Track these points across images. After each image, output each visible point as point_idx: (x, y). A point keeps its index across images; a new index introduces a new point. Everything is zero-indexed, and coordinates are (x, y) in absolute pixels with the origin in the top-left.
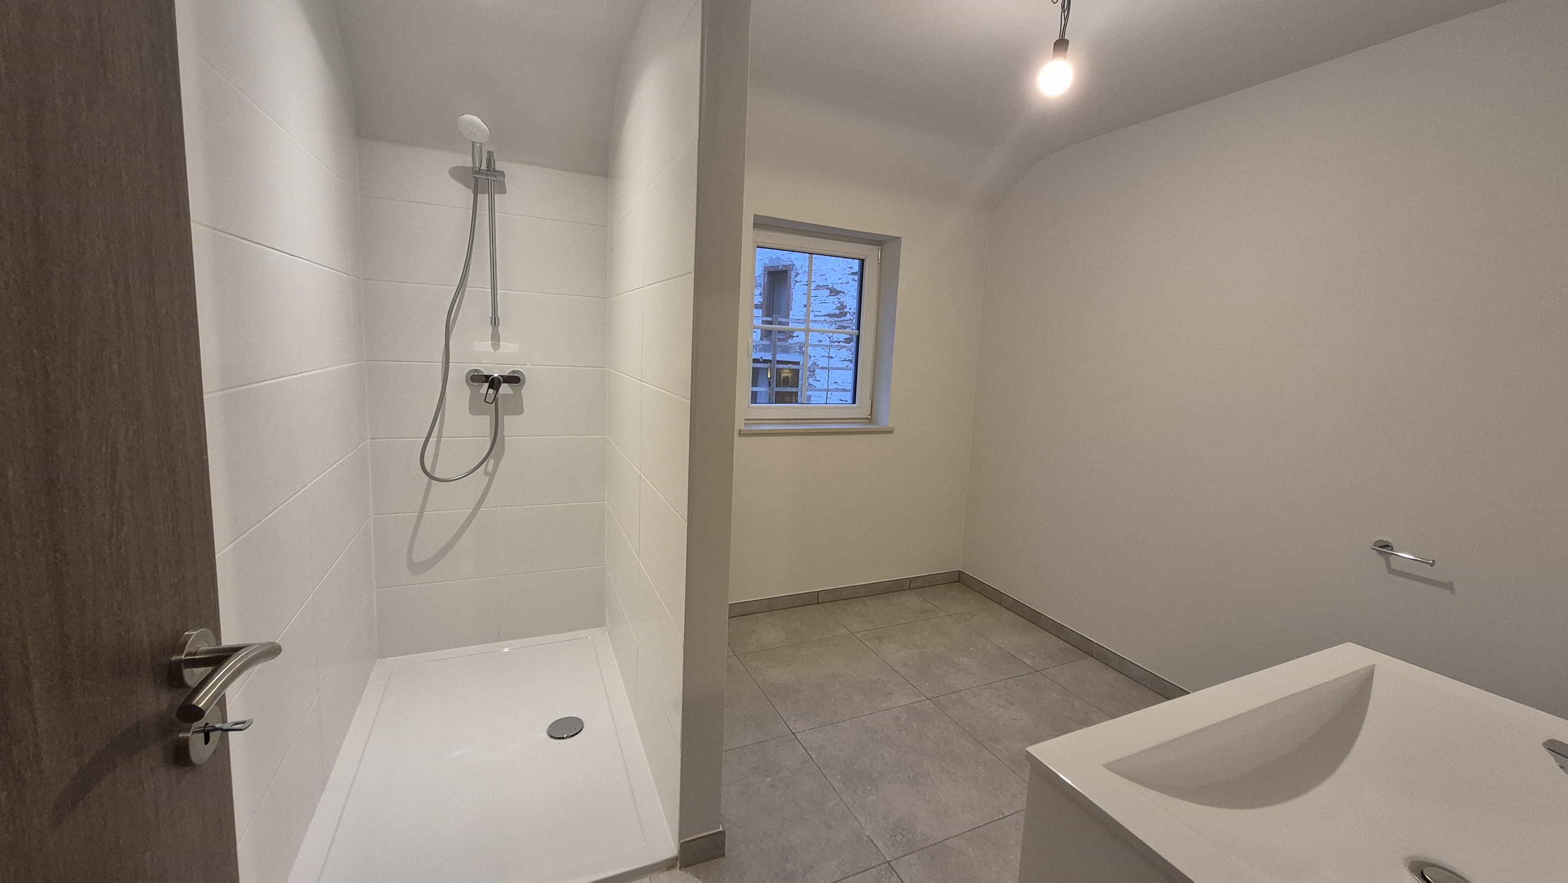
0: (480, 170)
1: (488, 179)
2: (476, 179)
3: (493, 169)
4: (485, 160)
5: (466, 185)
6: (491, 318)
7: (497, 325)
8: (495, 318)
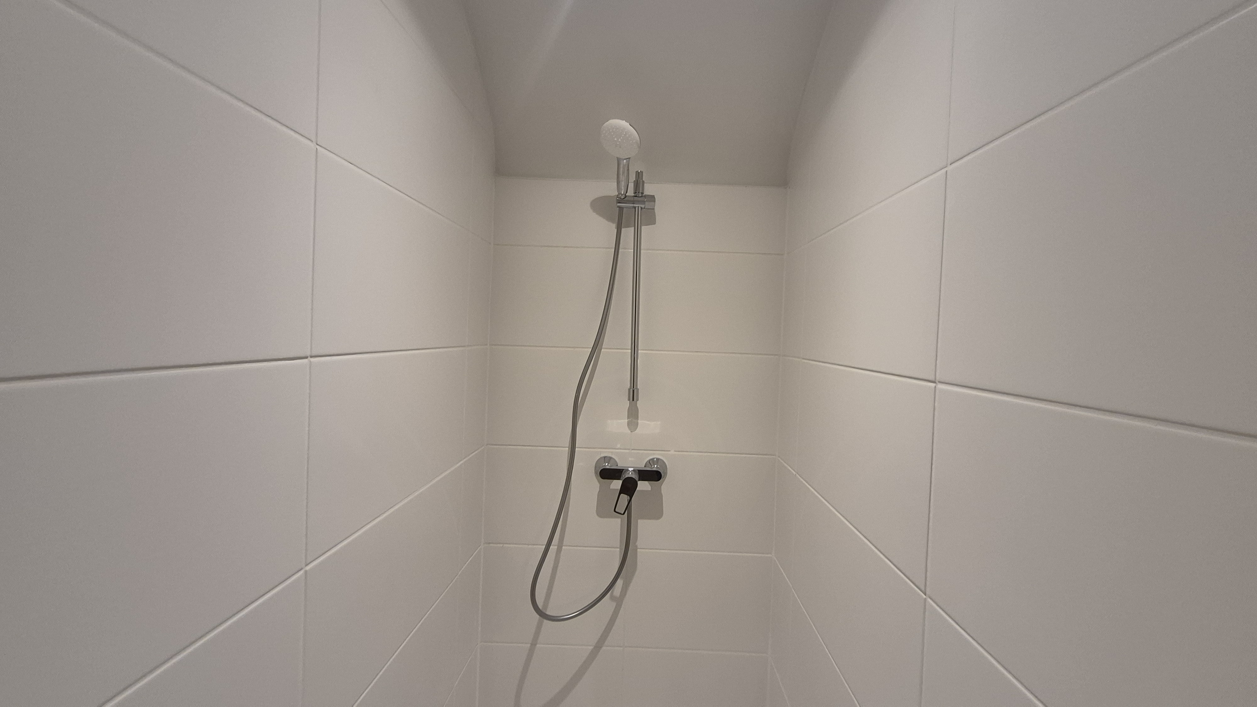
0: (626, 196)
1: (635, 208)
2: (621, 208)
3: (642, 193)
4: (633, 184)
5: (610, 219)
6: (629, 390)
7: (635, 400)
8: (633, 390)
